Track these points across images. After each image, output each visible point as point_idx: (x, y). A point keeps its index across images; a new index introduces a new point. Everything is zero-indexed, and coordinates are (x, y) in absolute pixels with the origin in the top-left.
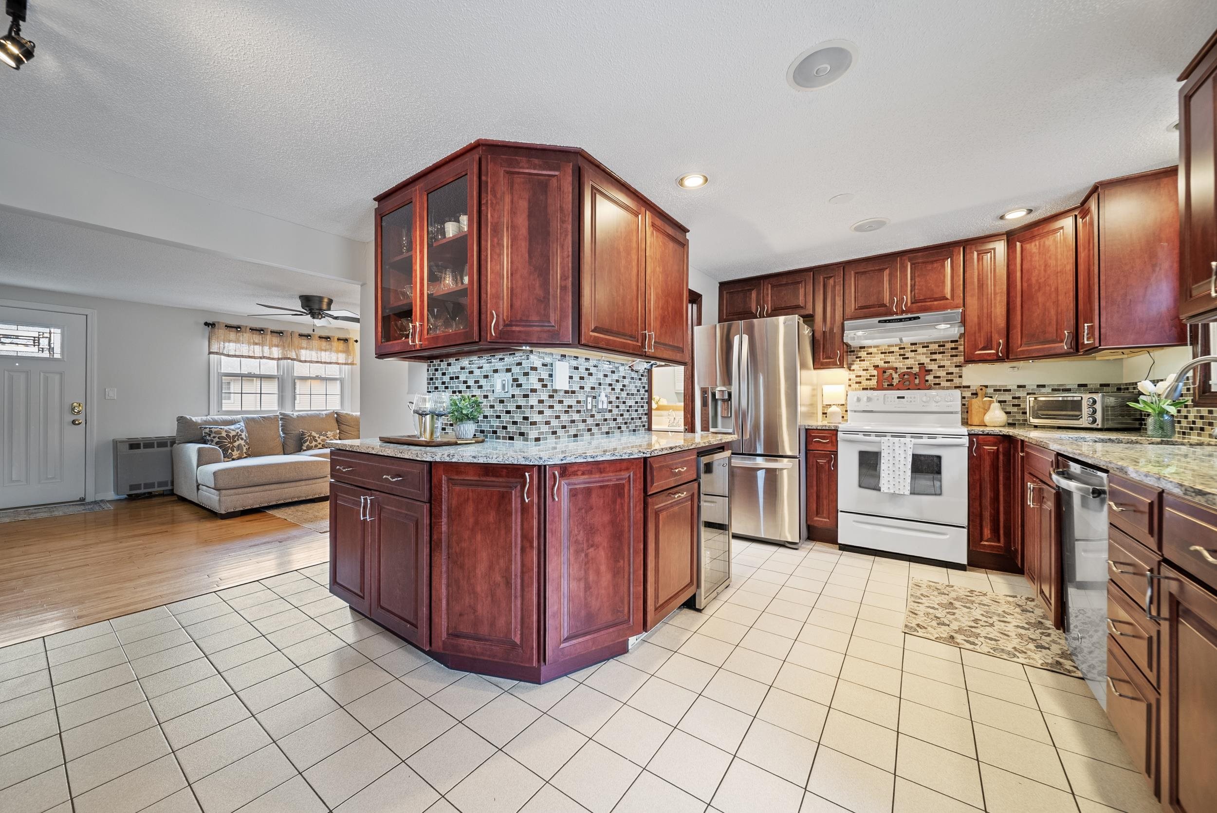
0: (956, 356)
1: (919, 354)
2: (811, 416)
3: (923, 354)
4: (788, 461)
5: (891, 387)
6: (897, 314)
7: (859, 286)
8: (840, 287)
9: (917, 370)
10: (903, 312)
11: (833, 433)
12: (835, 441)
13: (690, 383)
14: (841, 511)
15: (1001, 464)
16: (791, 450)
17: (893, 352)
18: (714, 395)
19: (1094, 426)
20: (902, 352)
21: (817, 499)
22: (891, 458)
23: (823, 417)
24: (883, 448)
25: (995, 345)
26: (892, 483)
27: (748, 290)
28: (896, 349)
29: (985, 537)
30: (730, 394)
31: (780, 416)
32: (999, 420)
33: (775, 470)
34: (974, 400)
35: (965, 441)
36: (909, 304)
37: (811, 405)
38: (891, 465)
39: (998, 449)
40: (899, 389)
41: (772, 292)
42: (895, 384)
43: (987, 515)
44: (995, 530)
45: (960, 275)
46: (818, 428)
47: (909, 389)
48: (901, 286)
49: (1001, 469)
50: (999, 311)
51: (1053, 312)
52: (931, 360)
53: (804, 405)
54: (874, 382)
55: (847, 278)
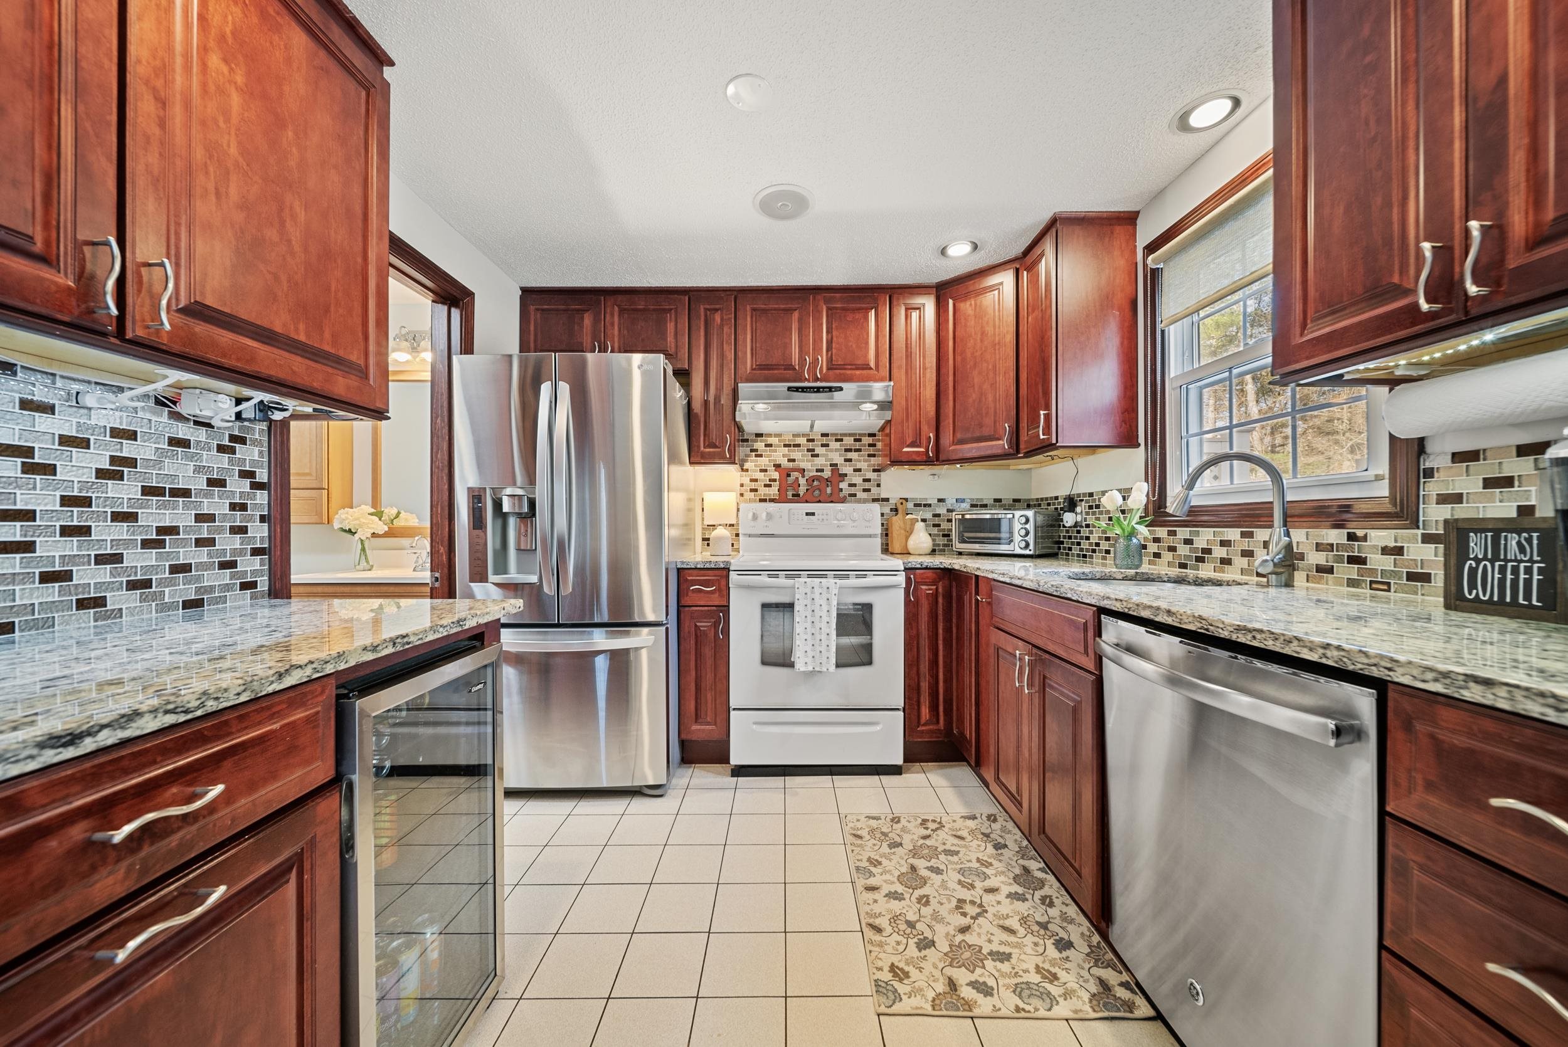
0: (874, 456)
1: (831, 451)
2: (685, 545)
3: (837, 450)
4: (650, 634)
5: (796, 498)
6: (809, 381)
7: (758, 331)
8: (730, 328)
9: (830, 473)
10: (817, 380)
11: (723, 572)
12: (724, 588)
13: (445, 479)
14: (734, 709)
15: (940, 611)
16: (654, 611)
17: (799, 445)
18: (498, 504)
19: (1027, 552)
20: (811, 445)
21: (696, 693)
22: (809, 614)
23: (703, 545)
24: (797, 596)
25: (924, 442)
26: (810, 654)
27: (578, 310)
28: (802, 441)
29: (923, 720)
30: (532, 504)
31: (637, 548)
32: (925, 545)
33: (626, 651)
34: (894, 518)
35: (901, 579)
36: (824, 371)
37: (686, 525)
38: (809, 625)
39: (937, 589)
40: (807, 502)
41: (620, 320)
42: (801, 494)
43: (925, 686)
44: (934, 708)
45: (885, 336)
46: (699, 566)
47: (819, 502)
48: (814, 341)
49: (941, 617)
50: (929, 393)
51: (990, 398)
52: (846, 460)
53: (675, 526)
54: (774, 491)
55: (740, 314)
